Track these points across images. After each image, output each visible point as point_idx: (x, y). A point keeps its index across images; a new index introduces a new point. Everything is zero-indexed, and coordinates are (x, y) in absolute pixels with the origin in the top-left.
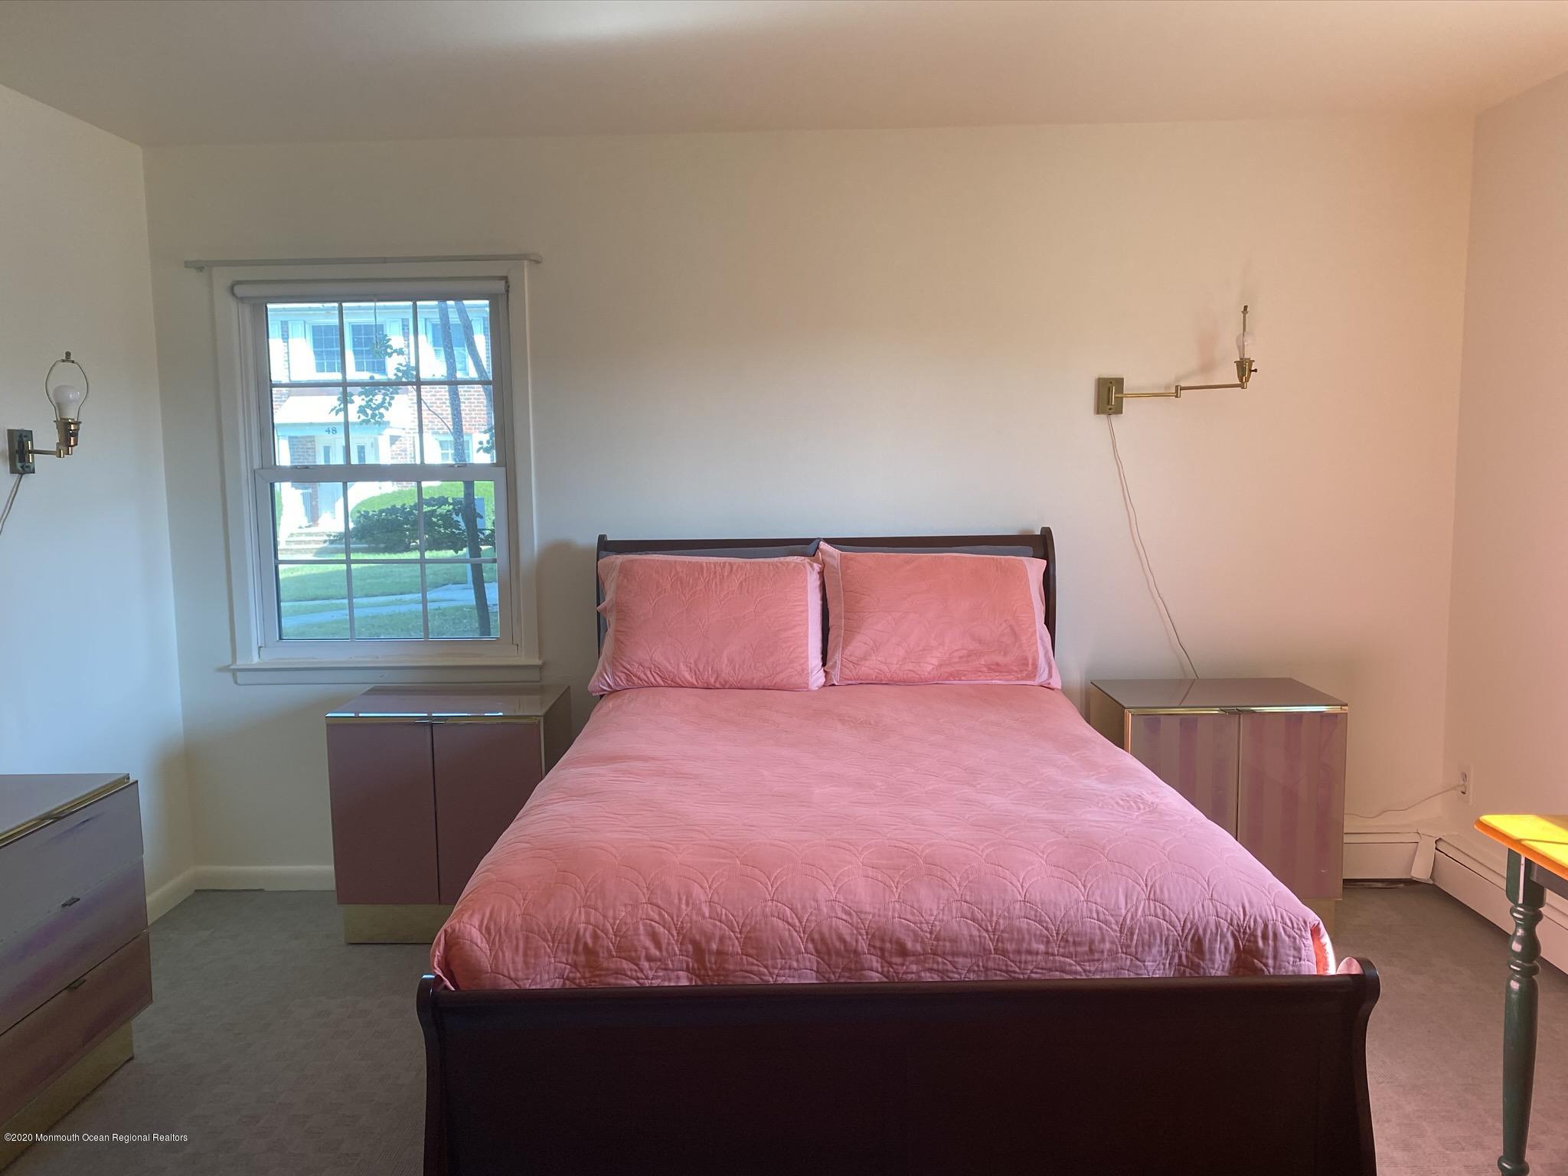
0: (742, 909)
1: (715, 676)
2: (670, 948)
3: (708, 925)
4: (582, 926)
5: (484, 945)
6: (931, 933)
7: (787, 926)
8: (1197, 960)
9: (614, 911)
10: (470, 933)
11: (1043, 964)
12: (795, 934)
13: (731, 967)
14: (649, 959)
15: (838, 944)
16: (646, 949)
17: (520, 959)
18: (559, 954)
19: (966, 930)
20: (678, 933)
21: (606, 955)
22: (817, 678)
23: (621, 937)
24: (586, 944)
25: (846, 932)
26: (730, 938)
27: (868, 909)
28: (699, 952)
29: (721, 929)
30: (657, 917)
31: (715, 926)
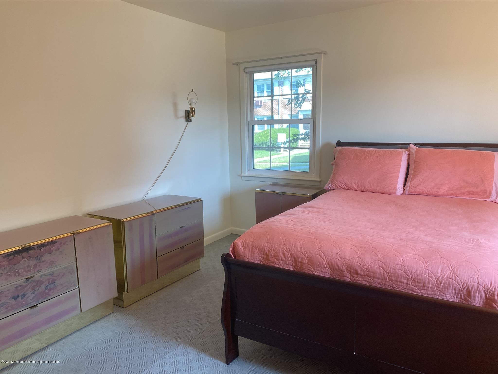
0: (309, 251)
2: (288, 258)
3: (299, 254)
4: (266, 248)
5: (242, 248)
6: (367, 269)
7: (321, 258)
8: (468, 298)
9: (275, 245)
10: (239, 244)
12: (323, 261)
13: (304, 267)
14: (282, 260)
15: (336, 267)
16: (282, 257)
17: (250, 254)
18: (260, 254)
19: (379, 270)
20: (290, 254)
21: (271, 257)
23: (275, 252)
24: (266, 252)
25: (339, 264)
26: (305, 259)
27: (347, 258)
28: (296, 261)
29: (302, 255)
30: (285, 249)
31: (300, 254)
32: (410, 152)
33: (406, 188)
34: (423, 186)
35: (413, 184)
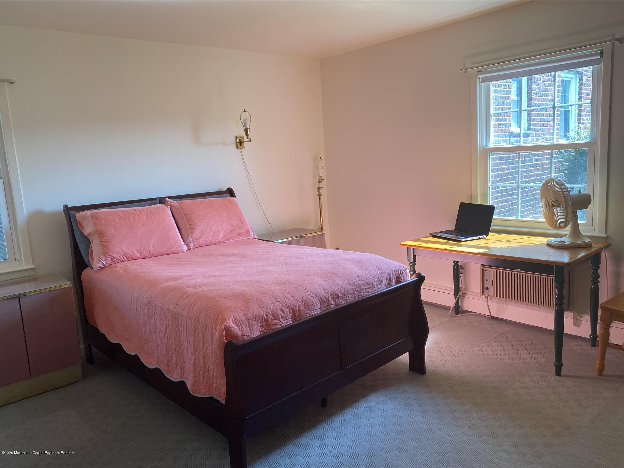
0: (301, 296)
1: (148, 253)
2: (287, 313)
3: (294, 303)
4: (262, 313)
5: (237, 328)
6: (343, 290)
7: (313, 298)
9: (269, 307)
10: (232, 325)
11: (365, 292)
12: (315, 299)
13: (302, 314)
14: (282, 318)
15: (325, 299)
16: (281, 315)
17: (248, 329)
18: (258, 324)
19: (349, 287)
20: (288, 308)
21: (271, 320)
22: (185, 248)
23: (274, 313)
24: (265, 318)
25: (326, 295)
26: (301, 305)
27: (328, 288)
28: (294, 311)
29: (298, 303)
30: (281, 305)
31: (296, 303)
32: (171, 205)
33: (190, 242)
34: (205, 237)
35: (195, 237)
